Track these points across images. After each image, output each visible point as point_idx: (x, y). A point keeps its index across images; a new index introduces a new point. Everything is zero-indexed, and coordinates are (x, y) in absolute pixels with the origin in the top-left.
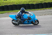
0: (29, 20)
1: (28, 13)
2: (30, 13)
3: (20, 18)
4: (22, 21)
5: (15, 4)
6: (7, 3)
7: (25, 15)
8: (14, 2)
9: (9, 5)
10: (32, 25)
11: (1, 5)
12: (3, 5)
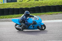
0: (34, 25)
1: (33, 17)
2: (35, 17)
3: (24, 22)
4: (26, 26)
5: (49, 5)
6: (38, 4)
7: (29, 20)
8: (47, 3)
9: (40, 6)
10: (38, 30)
11: (31, 6)
12: (34, 7)
